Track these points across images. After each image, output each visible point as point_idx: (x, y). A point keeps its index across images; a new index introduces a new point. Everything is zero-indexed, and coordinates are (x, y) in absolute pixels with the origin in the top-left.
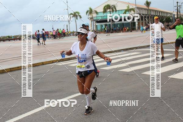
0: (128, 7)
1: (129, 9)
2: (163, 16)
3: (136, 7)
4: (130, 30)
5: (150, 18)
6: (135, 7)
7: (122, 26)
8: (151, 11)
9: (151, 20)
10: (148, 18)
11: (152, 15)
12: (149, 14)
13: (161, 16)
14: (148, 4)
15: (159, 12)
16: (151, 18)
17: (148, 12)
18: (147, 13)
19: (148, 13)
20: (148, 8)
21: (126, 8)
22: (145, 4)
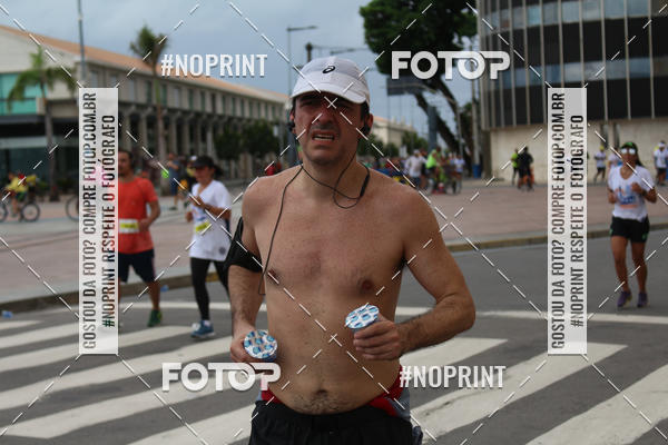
0: (38, 59)
1: (40, 71)
2: (231, 119)
3: (83, 63)
4: (47, 189)
5: (161, 125)
6: (78, 58)
7: (4, 167)
8: (165, 87)
9: (167, 138)
10: (151, 123)
11: (173, 111)
12: (154, 102)
13: (221, 117)
14: (151, 46)
15: (213, 98)
16: (167, 126)
17: (149, 95)
18: (142, 99)
19: (149, 99)
20: (148, 70)
21: (25, 65)
22: (133, 47)
